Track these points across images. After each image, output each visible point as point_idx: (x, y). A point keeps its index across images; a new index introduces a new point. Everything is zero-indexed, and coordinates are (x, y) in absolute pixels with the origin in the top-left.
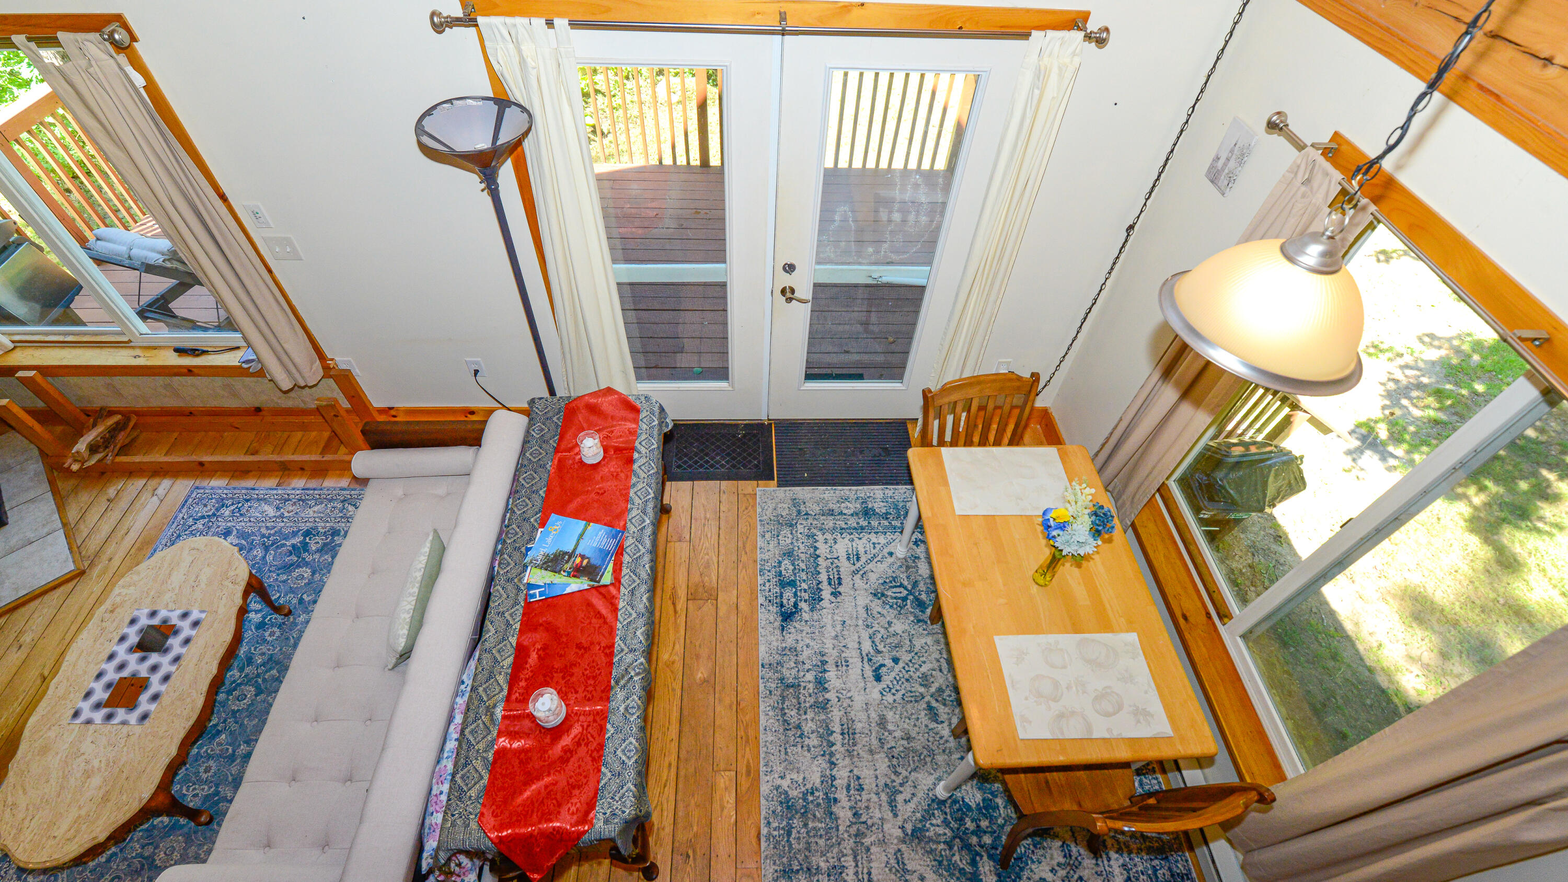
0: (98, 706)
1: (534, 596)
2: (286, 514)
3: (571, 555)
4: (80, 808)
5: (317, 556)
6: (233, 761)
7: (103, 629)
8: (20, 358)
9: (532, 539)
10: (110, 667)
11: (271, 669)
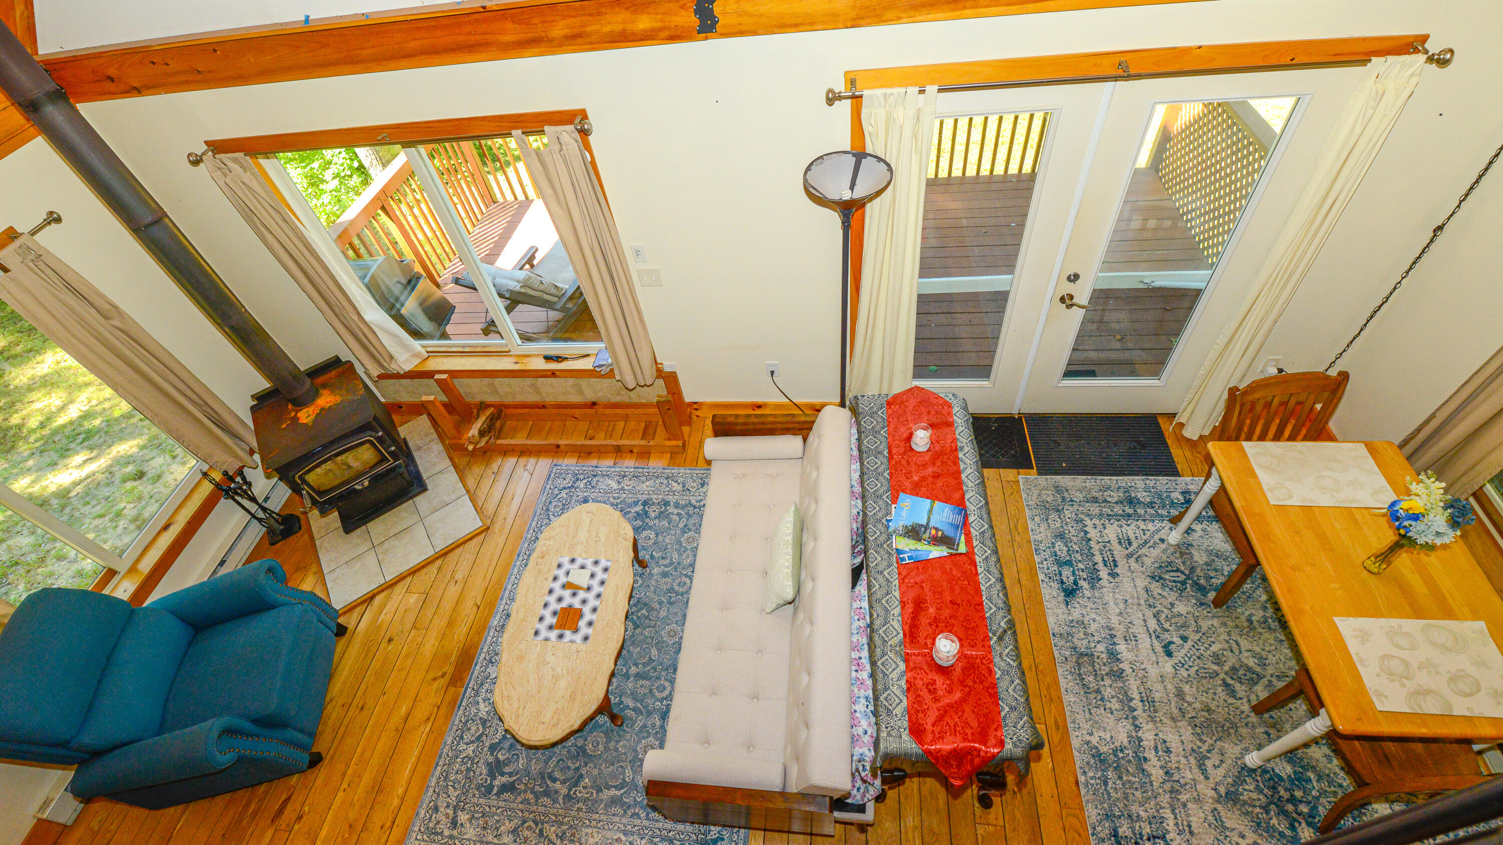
0: (551, 628)
1: (903, 559)
2: (626, 488)
3: (926, 527)
4: (556, 703)
5: (656, 521)
6: (628, 679)
7: (540, 571)
8: (434, 364)
9: (888, 513)
10: (552, 599)
11: (642, 609)
